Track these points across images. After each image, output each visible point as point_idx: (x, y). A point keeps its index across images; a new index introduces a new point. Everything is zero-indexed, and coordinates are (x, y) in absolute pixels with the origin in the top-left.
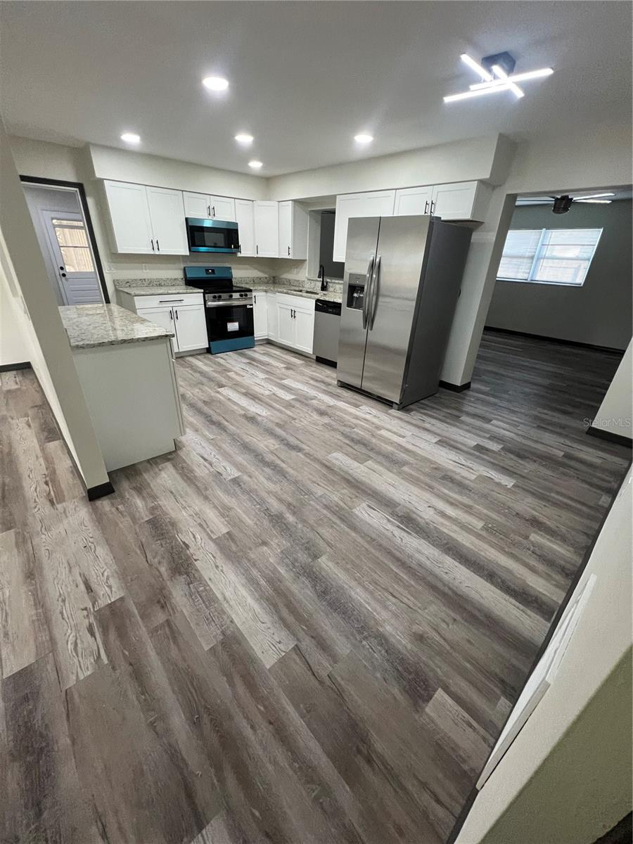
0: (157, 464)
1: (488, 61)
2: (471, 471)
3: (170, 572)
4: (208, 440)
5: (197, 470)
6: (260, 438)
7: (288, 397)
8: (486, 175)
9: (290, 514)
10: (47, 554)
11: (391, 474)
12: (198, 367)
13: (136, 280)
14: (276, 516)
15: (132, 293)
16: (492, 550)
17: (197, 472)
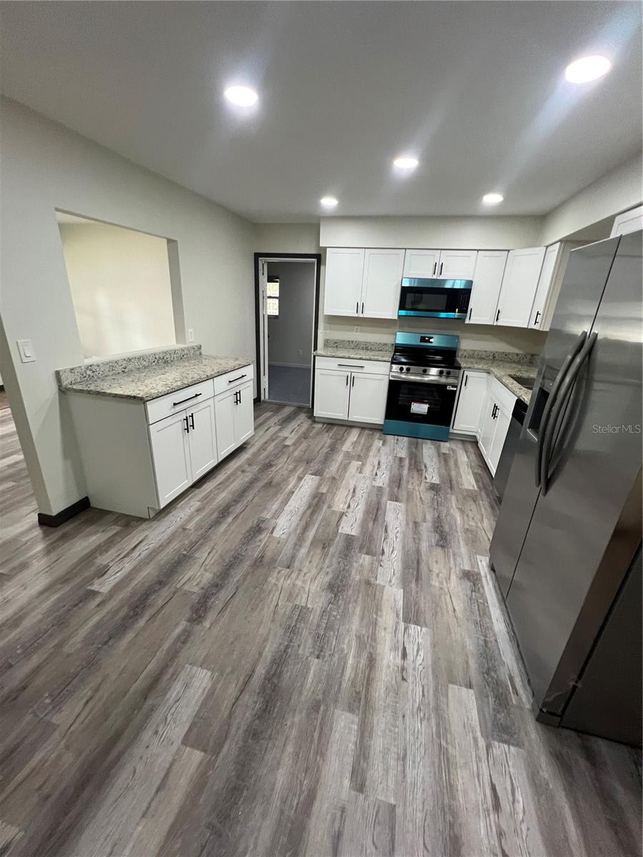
13: (344, 341)
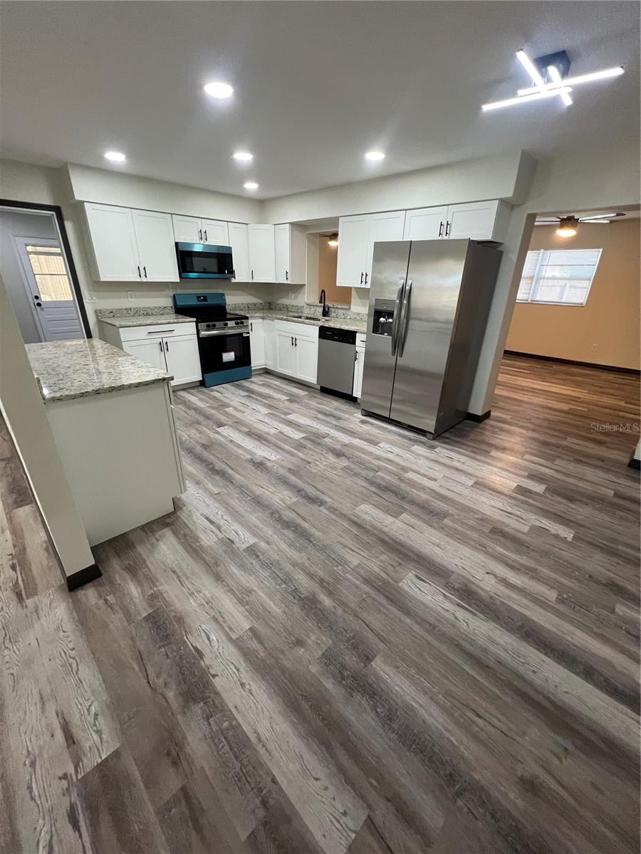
0: (153, 532)
1: (543, 62)
2: (521, 520)
3: (181, 699)
4: (212, 494)
5: (203, 537)
6: (272, 489)
7: (298, 436)
8: (508, 192)
9: (325, 595)
10: (11, 683)
11: (433, 531)
12: (193, 403)
13: (120, 309)
14: (307, 598)
15: (117, 324)
16: (578, 632)
17: (203, 541)
